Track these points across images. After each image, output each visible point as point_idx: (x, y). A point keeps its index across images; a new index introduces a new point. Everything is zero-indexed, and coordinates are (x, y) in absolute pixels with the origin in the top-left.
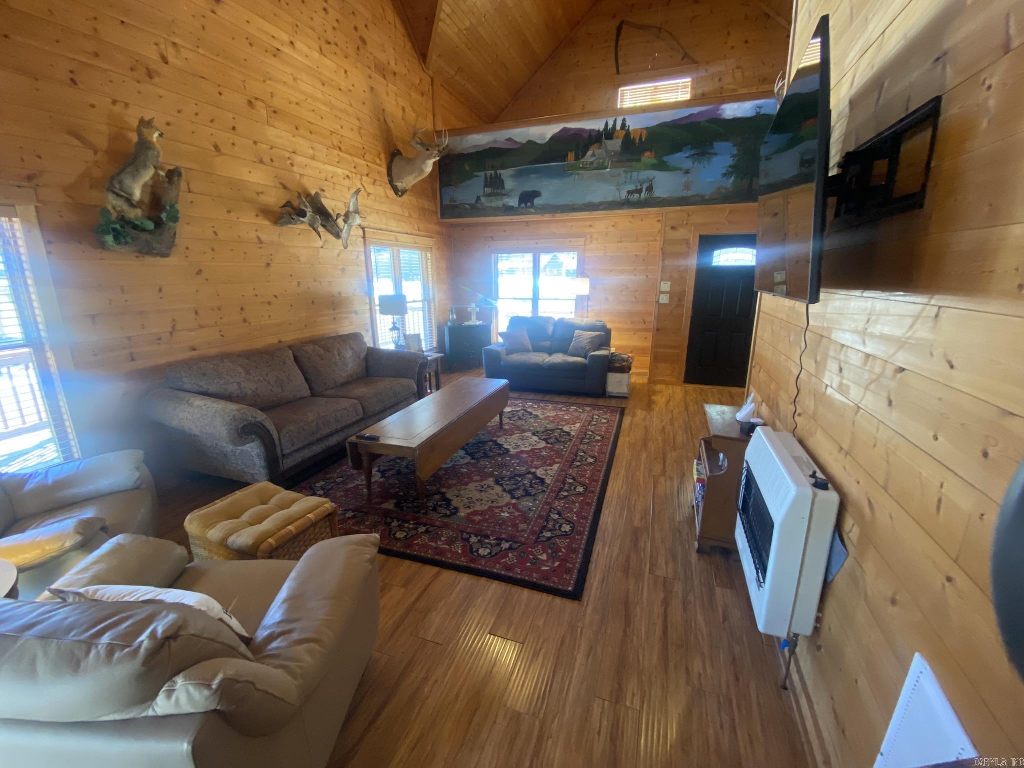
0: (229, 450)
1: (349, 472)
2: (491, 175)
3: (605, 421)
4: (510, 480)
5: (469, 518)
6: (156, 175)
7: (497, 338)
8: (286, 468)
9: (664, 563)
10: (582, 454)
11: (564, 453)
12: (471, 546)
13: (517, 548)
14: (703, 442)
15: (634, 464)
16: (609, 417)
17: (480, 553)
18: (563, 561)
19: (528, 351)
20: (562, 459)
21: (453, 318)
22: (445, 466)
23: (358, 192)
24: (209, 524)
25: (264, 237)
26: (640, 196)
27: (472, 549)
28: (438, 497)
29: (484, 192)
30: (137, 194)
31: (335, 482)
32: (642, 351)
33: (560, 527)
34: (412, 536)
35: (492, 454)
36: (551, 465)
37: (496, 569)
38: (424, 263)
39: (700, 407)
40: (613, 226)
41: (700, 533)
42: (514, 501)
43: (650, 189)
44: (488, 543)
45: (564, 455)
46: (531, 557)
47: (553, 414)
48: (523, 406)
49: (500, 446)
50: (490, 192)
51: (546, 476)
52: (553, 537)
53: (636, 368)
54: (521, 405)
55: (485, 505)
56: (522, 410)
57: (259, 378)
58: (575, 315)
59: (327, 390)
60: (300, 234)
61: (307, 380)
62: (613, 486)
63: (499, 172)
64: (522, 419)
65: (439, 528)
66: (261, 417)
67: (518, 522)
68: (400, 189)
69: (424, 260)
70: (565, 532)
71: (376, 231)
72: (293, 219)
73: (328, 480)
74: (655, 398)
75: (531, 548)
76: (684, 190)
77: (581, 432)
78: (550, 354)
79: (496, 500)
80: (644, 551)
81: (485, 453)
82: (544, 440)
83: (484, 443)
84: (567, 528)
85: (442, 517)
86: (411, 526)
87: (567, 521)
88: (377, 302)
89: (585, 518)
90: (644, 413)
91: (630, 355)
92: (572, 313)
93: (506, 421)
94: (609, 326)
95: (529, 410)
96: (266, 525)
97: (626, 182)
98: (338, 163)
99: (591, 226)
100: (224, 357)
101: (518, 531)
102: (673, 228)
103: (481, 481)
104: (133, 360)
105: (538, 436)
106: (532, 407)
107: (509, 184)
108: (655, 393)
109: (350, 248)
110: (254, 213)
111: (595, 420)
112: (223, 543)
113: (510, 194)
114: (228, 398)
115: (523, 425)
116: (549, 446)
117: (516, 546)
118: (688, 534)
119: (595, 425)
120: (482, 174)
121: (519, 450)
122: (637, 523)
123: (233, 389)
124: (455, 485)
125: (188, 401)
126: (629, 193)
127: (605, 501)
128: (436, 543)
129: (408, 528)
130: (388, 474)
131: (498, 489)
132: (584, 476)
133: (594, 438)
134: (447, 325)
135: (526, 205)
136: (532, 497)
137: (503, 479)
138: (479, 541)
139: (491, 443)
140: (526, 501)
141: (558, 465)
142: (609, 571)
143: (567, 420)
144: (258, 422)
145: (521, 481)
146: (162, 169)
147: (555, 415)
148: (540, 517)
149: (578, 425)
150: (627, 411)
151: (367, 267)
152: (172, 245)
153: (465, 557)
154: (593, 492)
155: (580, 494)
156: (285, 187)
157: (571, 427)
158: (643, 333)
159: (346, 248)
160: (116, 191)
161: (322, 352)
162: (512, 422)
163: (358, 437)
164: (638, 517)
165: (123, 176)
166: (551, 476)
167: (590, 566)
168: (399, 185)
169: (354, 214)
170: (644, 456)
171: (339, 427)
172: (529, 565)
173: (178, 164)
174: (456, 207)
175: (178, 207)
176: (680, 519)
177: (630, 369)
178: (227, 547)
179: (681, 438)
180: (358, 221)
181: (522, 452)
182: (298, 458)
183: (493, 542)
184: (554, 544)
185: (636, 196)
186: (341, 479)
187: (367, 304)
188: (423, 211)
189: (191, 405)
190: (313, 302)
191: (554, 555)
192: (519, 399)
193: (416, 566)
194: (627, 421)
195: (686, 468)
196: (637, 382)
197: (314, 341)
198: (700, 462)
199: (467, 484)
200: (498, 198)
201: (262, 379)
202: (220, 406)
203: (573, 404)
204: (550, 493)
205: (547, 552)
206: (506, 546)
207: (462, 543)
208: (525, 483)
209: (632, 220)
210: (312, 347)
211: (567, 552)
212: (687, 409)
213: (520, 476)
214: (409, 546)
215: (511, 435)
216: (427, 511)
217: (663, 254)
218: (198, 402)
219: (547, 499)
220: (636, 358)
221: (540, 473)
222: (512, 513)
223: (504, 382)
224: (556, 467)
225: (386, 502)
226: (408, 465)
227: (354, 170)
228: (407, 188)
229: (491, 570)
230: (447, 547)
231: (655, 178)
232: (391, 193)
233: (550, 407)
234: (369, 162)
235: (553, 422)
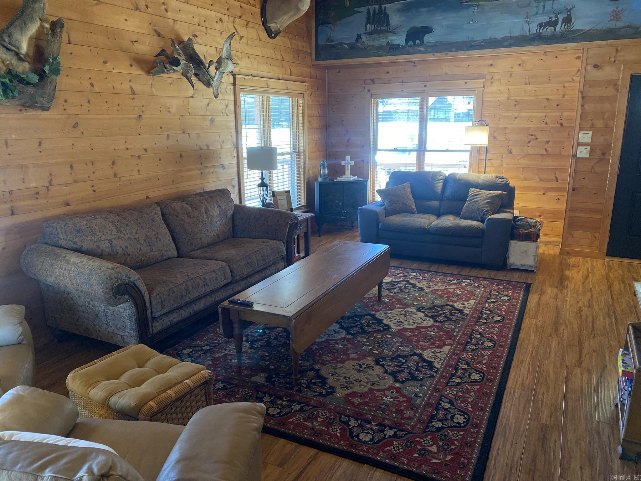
0: (100, 310)
1: (216, 340)
2: (375, 10)
3: (506, 298)
4: (391, 360)
5: (347, 399)
6: (42, 27)
7: (374, 196)
8: (155, 332)
9: (578, 468)
10: (478, 336)
11: (455, 334)
12: (351, 429)
13: (402, 437)
14: (630, 327)
15: (542, 351)
16: (510, 294)
17: (360, 438)
18: (457, 455)
19: (411, 212)
20: (454, 341)
21: (324, 173)
22: (317, 340)
23: (232, 36)
24: (91, 383)
25: (137, 88)
26: (555, 29)
27: (351, 433)
28: (311, 373)
29: (366, 30)
30: (24, 47)
31: (202, 350)
32: (553, 215)
33: (452, 417)
34: (286, 414)
35: (370, 330)
36: (440, 347)
37: (379, 456)
38: (295, 111)
39: (627, 285)
40: (520, 65)
41: (625, 435)
42: (398, 385)
43: (568, 20)
44: (369, 429)
45: (456, 336)
46: (419, 447)
47: (441, 287)
48: (405, 276)
49: (380, 322)
50: (373, 28)
51: (435, 359)
52: (445, 428)
53: (545, 235)
54: (402, 275)
55: (365, 387)
56: (403, 281)
57: (129, 235)
58: (470, 170)
59: (193, 251)
60: (171, 84)
61: (174, 239)
62: (515, 375)
63: (383, 6)
64: (404, 292)
65: (314, 407)
66: (134, 276)
67: (402, 408)
68: (273, 30)
69: (295, 107)
70: (458, 423)
71: (246, 77)
72: (166, 68)
73: (195, 347)
74: (568, 273)
75: (419, 437)
76: (611, 20)
77: (475, 310)
78: (439, 215)
79: (377, 381)
80: (554, 452)
81: (362, 328)
82: (432, 317)
83: (361, 316)
84: (460, 419)
85: (317, 395)
86: (284, 403)
87: (460, 411)
88: (245, 155)
89: (482, 410)
90: (556, 290)
91: (538, 220)
92: (465, 167)
93: (385, 292)
94: (512, 184)
95: (411, 281)
96: (146, 388)
97: (537, 13)
98: (212, 5)
99: (491, 65)
100: (97, 212)
101: (403, 418)
102: (596, 66)
103: (358, 359)
104: (13, 214)
105: (423, 312)
106: (415, 277)
107: (395, 20)
108: (568, 266)
109: (220, 97)
110: (128, 63)
111: (493, 297)
112: (105, 404)
113: (396, 31)
114: (101, 256)
115: (405, 299)
116: (438, 324)
117: (401, 434)
118: (609, 437)
119: (493, 302)
120: (364, 9)
121: (402, 328)
122: (545, 419)
123: (105, 246)
124: (330, 362)
125: (65, 257)
126: (541, 25)
127: (506, 391)
128: (312, 423)
129: (281, 404)
130: (257, 345)
131: (378, 370)
132: (480, 362)
133: (493, 318)
134: (317, 180)
135: (414, 43)
136: (418, 382)
137: (384, 359)
138: (359, 426)
139: (369, 317)
140: (412, 386)
141: (449, 347)
142: (511, 470)
143: (459, 295)
144: (131, 282)
145: (404, 363)
146: (46, 21)
147: (444, 288)
148: (428, 404)
149: (472, 302)
150: (533, 288)
151: (236, 116)
152: (52, 98)
153: (344, 441)
154: (491, 381)
155: (475, 382)
156: (159, 35)
157: (463, 304)
158: (554, 193)
159: (216, 97)
160: (6, 44)
161: (190, 209)
162: (392, 294)
163: (231, 302)
164: (546, 411)
165: (12, 30)
166: (441, 360)
167: (488, 464)
168: (272, 25)
169: (226, 60)
170: (554, 342)
171: (208, 290)
172: (416, 455)
173: (61, 15)
174: (333, 46)
175: (60, 59)
176: (599, 418)
177: (538, 236)
178: (109, 407)
179: (601, 322)
180: (230, 67)
181: (406, 330)
182: (167, 321)
183: (374, 428)
184: (445, 435)
185: (551, 29)
186: (208, 348)
187: (234, 157)
188: (296, 53)
189: (68, 262)
190: (181, 156)
191: (446, 447)
192: (399, 268)
193: (291, 446)
194: (533, 299)
195: (607, 358)
196: (546, 252)
197: (182, 198)
198: (626, 352)
199: (343, 362)
200: (382, 35)
201: (132, 237)
202: (96, 264)
203: (466, 277)
204: (439, 379)
205: (437, 444)
206: (389, 432)
207: (340, 425)
208: (410, 365)
209: (544, 57)
210: (179, 204)
211: (461, 445)
212: (610, 288)
213: (403, 357)
214: (283, 424)
215: (392, 310)
216: (300, 388)
217: (583, 98)
218: (74, 258)
219: (436, 385)
220: (545, 224)
221: (427, 354)
222: (396, 397)
223: (383, 248)
224: (446, 349)
225: (257, 375)
226: (277, 336)
227: (227, 12)
228: (281, 29)
229: (374, 457)
230: (324, 428)
231: (574, 7)
232: (264, 35)
233: (438, 278)
234: (243, 2)
235: (441, 296)
